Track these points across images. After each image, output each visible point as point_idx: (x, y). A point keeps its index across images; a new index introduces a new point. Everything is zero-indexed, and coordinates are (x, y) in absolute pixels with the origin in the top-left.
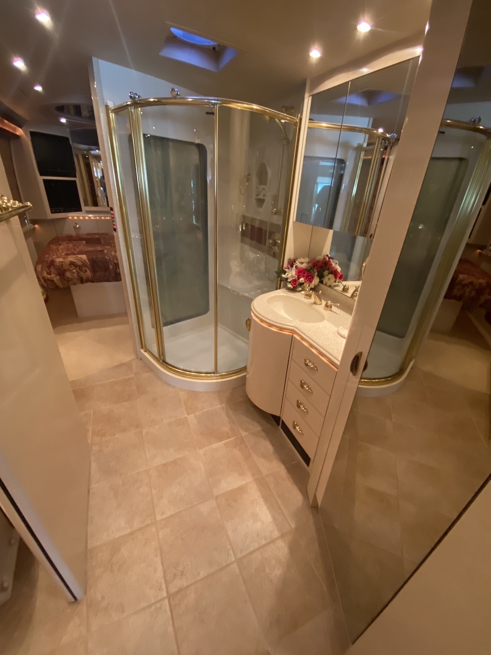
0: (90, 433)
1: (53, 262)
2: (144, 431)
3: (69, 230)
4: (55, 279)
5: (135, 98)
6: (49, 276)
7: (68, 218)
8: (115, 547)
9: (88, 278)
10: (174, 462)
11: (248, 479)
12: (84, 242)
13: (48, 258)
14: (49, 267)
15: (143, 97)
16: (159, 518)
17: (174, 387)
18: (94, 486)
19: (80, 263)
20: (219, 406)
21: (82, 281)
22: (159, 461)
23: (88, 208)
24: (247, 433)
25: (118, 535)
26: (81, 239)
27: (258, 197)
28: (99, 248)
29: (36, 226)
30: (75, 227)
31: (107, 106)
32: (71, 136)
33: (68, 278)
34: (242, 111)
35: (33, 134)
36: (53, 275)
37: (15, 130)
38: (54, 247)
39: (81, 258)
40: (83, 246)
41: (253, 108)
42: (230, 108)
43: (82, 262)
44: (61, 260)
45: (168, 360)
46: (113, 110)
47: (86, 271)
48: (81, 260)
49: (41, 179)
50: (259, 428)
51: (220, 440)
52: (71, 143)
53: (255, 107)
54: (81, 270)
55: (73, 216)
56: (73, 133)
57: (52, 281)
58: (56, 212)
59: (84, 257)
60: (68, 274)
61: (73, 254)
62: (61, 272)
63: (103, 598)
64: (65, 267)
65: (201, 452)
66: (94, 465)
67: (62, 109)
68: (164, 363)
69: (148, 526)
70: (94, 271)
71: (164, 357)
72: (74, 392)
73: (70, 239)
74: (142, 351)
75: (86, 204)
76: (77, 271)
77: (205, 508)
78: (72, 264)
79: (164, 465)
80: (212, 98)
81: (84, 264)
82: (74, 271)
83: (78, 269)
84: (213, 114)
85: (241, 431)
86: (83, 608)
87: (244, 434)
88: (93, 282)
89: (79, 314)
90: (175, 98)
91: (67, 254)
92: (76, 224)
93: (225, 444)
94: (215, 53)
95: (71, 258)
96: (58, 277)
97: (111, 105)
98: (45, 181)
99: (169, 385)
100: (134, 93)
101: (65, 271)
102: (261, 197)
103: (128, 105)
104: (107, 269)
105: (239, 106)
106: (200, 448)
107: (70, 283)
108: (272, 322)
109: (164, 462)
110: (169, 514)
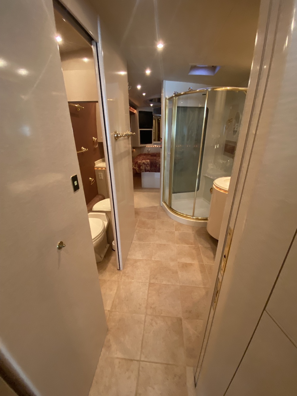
0: (137, 226)
1: (137, 162)
2: (156, 231)
3: (145, 151)
4: (137, 169)
5: (176, 93)
6: (135, 168)
7: (146, 146)
8: (136, 261)
9: (148, 170)
10: (165, 245)
11: (196, 262)
12: (150, 156)
13: (136, 160)
14: (135, 164)
15: (179, 93)
16: (153, 259)
17: (173, 219)
18: (133, 242)
19: (146, 163)
20: (191, 232)
21: (146, 171)
22: (158, 242)
23: (155, 142)
24: (202, 246)
25: (138, 258)
26: (149, 155)
27: (234, 130)
28: (155, 158)
29: (134, 150)
30: (148, 150)
31: (166, 98)
32: (154, 112)
33: (141, 169)
34: (222, 91)
35: (140, 112)
36: (136, 167)
37: (134, 111)
38: (139, 157)
39: (147, 161)
40: (149, 157)
41: (227, 89)
42: (216, 91)
43: (147, 163)
44: (140, 161)
45: (172, 207)
46: (168, 99)
47: (148, 167)
48: (147, 162)
49: (139, 130)
50: (209, 246)
51: (187, 244)
52: (153, 114)
53: (228, 88)
54: (146, 166)
55: (148, 146)
56: (154, 110)
57: (135, 170)
58: (142, 144)
59: (149, 161)
60: (141, 167)
61: (145, 159)
62: (139, 166)
63: (128, 273)
64: (141, 165)
65: (177, 245)
66: (135, 235)
67: (151, 101)
68: (170, 208)
69: (149, 260)
70: (151, 167)
71: (171, 205)
72: (135, 212)
73: (145, 154)
74: (163, 202)
75: (155, 140)
76: (145, 167)
77: (172, 264)
78: (144, 163)
79: (160, 244)
80: (209, 88)
81: (148, 164)
82: (144, 166)
83: (145, 166)
84: (205, 94)
85: (199, 244)
86: (121, 273)
87: (200, 246)
88: (149, 171)
89: (142, 187)
90: (190, 91)
91: (143, 160)
92: (149, 149)
93: (189, 246)
94: (213, 68)
95: (144, 161)
96: (138, 168)
97: (167, 97)
98: (141, 131)
99: (170, 218)
100: (176, 92)
101: (141, 166)
102: (235, 130)
103: (173, 97)
104: (156, 166)
105: (220, 89)
106: (177, 244)
107: (142, 171)
108: (218, 186)
109: (161, 243)
110: (157, 260)
